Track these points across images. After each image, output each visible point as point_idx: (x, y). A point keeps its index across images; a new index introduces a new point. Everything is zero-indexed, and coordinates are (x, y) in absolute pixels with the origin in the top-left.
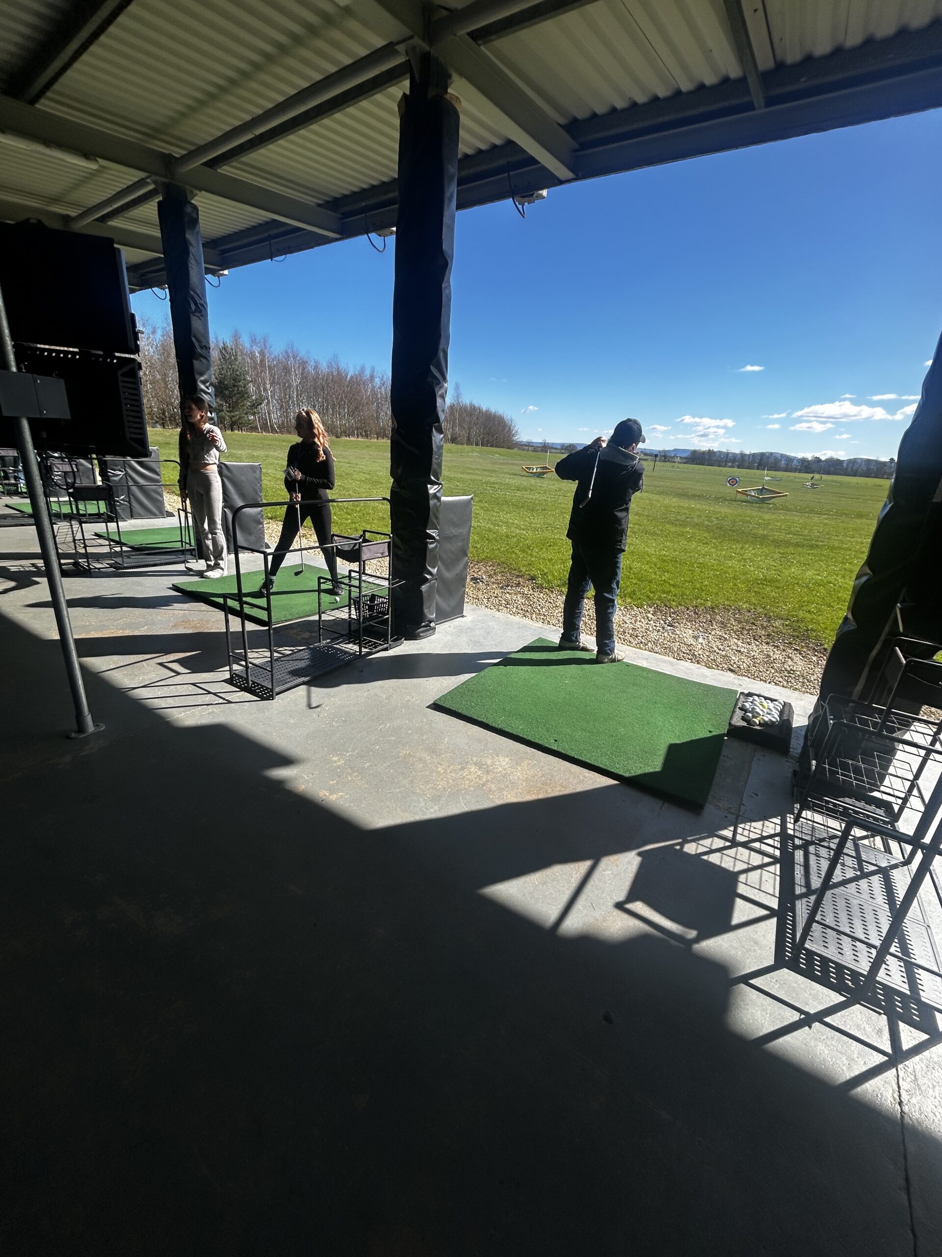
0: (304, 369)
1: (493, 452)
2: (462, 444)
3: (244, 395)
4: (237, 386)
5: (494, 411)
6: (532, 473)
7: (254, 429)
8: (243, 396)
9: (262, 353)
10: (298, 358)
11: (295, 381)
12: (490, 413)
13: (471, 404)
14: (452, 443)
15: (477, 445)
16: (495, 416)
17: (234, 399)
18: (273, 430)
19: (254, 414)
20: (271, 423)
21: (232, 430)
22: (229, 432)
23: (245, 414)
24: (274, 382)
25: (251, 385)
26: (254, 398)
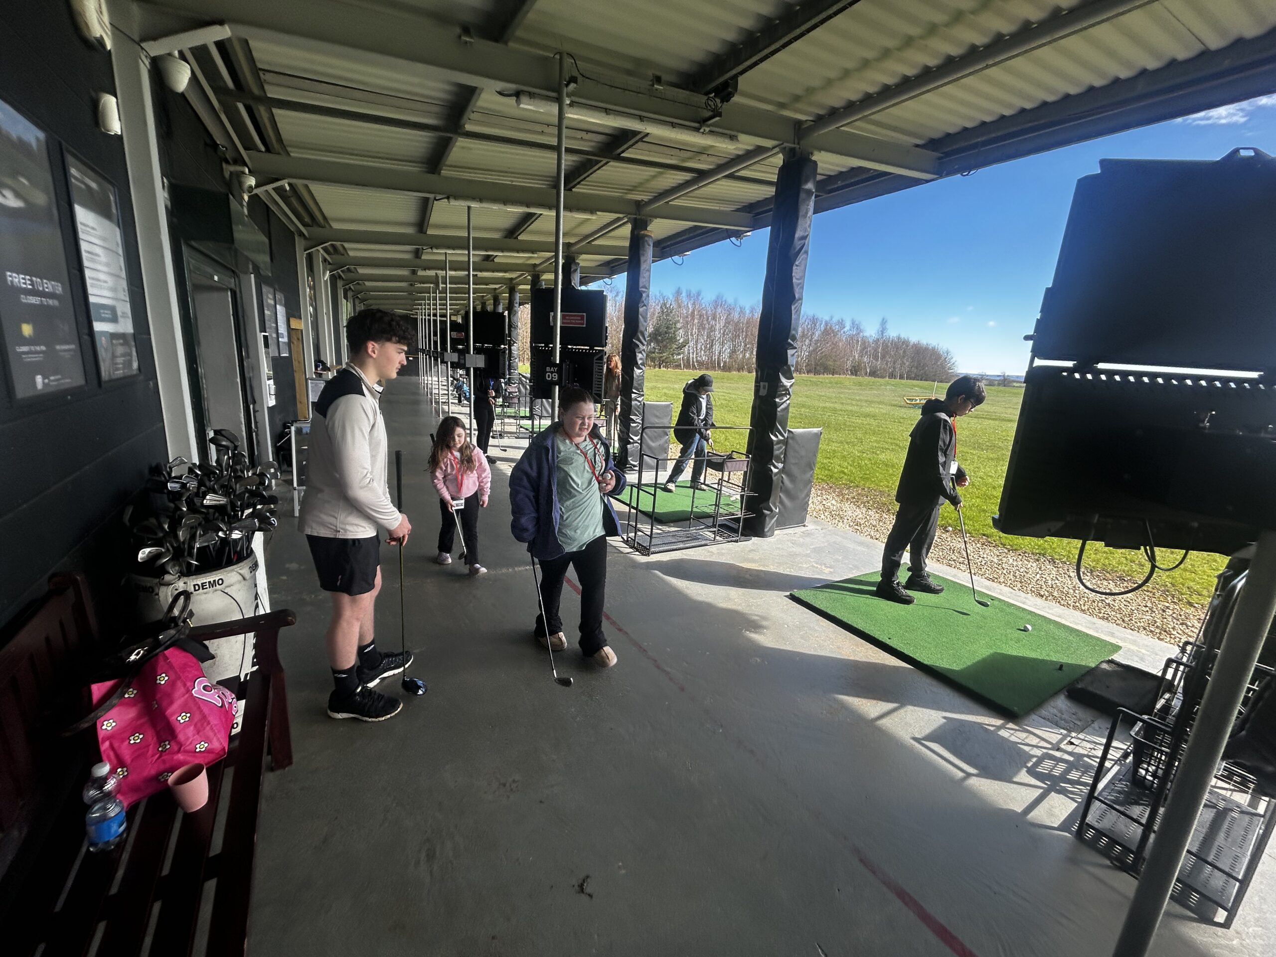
0: (728, 315)
2: (883, 377)
3: (673, 339)
4: (668, 333)
5: (925, 343)
6: (913, 404)
7: (678, 366)
8: (672, 341)
9: (695, 305)
10: (726, 305)
11: (719, 325)
12: (921, 348)
13: (899, 338)
14: (872, 376)
15: (901, 377)
16: (926, 349)
17: (665, 343)
18: (694, 368)
19: (679, 354)
20: (693, 361)
21: (660, 368)
22: (657, 369)
23: (672, 355)
24: (701, 327)
25: (681, 331)
26: (681, 341)
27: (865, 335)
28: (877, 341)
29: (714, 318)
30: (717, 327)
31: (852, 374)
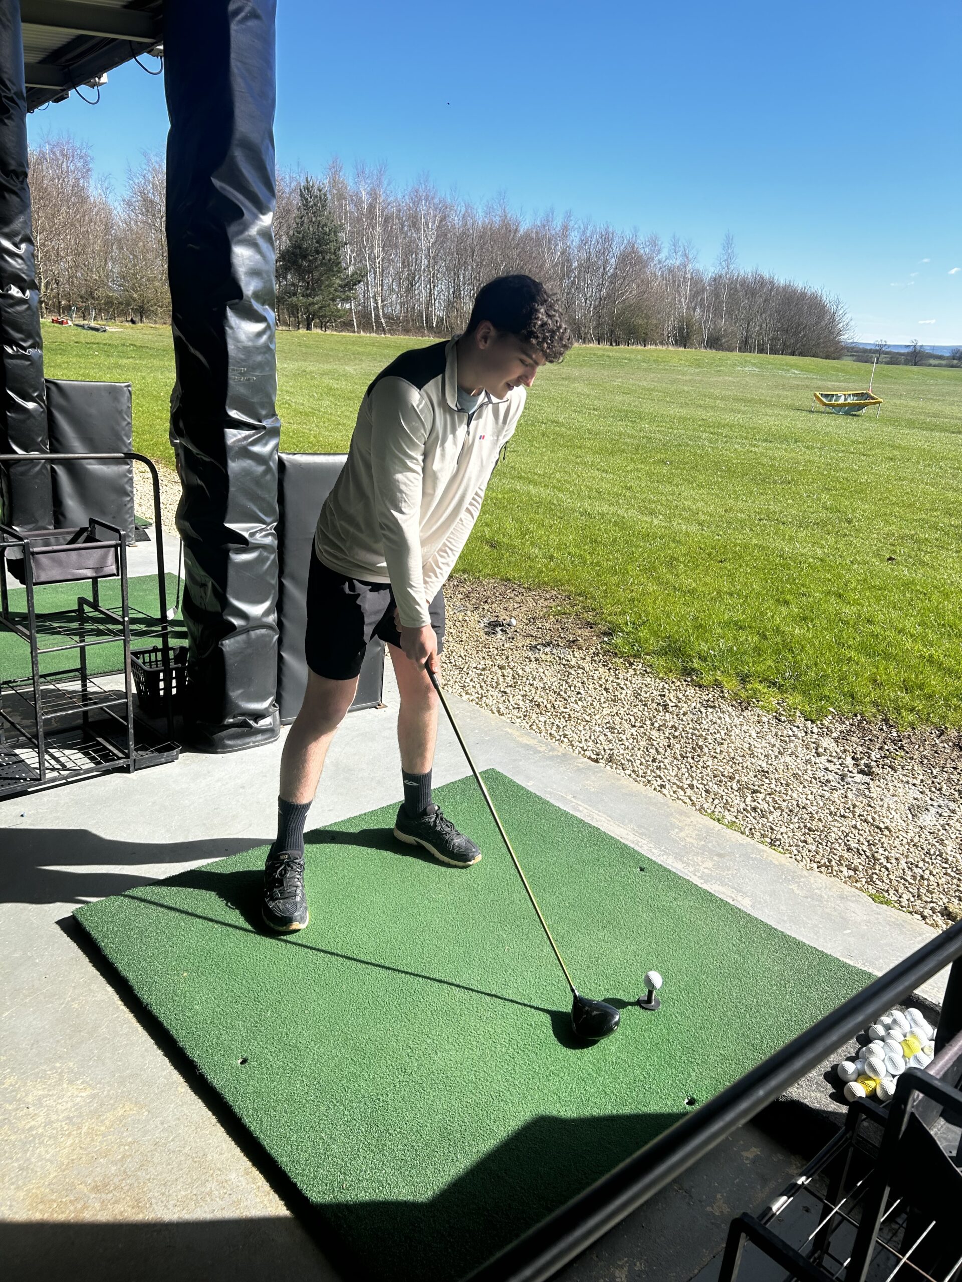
0: (443, 219)
1: (787, 365)
2: (730, 349)
3: (334, 266)
4: (321, 252)
6: (833, 406)
7: (347, 325)
8: (331, 270)
9: (374, 195)
10: (436, 201)
11: (426, 240)
12: (794, 292)
14: (713, 347)
15: (761, 351)
16: (803, 295)
17: (316, 274)
18: (380, 329)
19: (347, 299)
20: (377, 316)
21: (309, 328)
22: (303, 331)
23: (333, 300)
24: (389, 244)
25: (348, 249)
26: (350, 271)
27: (697, 266)
28: (716, 280)
29: (415, 225)
30: (423, 245)
31: (677, 343)
